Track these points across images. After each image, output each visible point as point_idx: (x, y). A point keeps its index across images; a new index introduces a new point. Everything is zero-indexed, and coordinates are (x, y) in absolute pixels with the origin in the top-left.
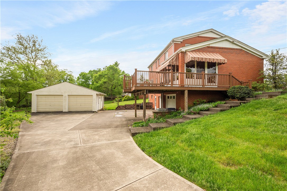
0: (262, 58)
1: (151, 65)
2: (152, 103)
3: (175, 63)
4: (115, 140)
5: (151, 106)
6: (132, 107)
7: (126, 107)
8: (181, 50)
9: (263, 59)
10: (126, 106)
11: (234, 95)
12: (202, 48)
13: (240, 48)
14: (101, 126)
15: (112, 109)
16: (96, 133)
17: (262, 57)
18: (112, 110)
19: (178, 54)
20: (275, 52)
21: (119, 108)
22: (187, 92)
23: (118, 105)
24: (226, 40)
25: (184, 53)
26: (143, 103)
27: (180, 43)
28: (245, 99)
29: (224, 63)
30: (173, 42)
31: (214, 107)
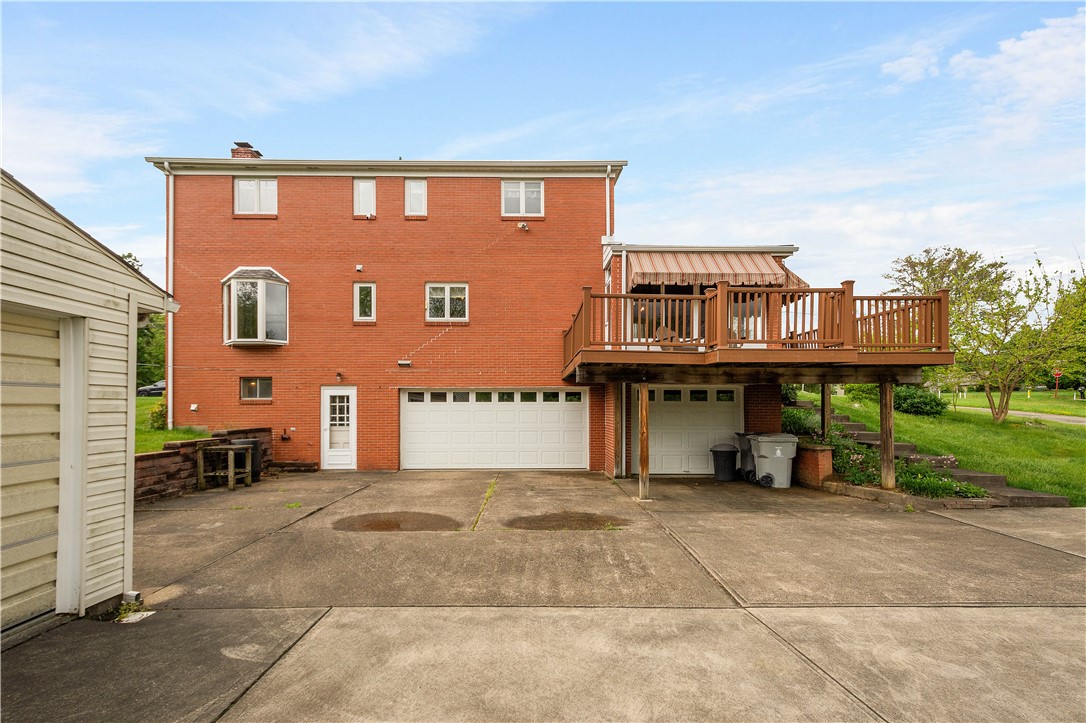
5: (265, 453)
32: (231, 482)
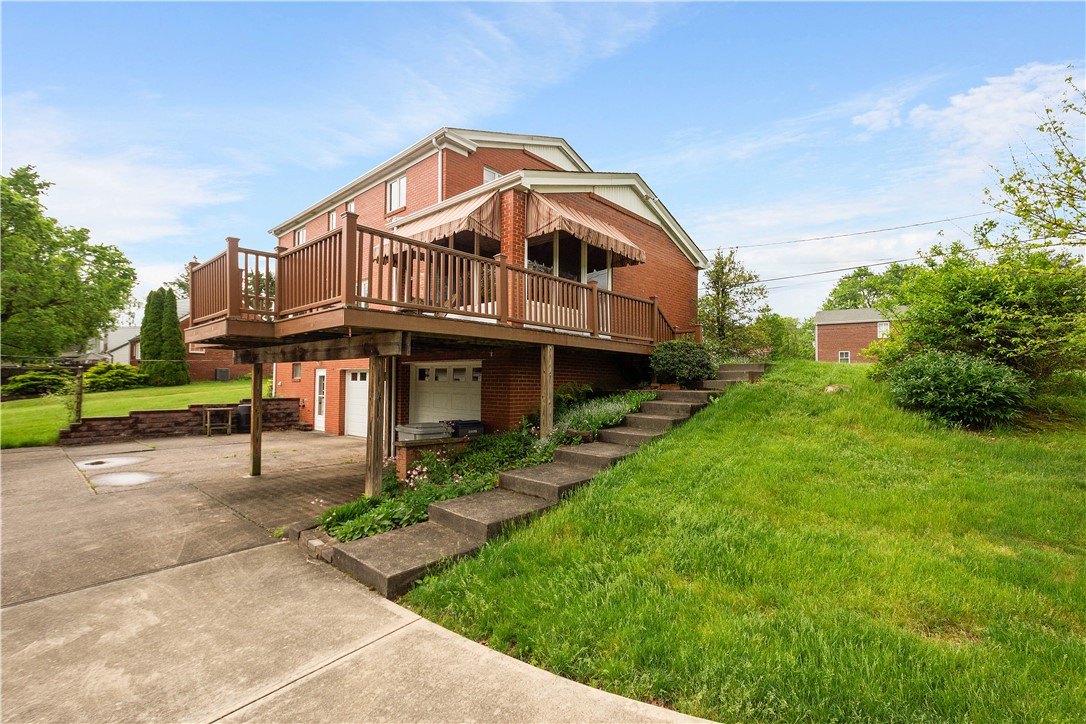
0: (696, 265)
1: (296, 222)
2: (298, 400)
3: (489, 227)
4: (308, 658)
5: (290, 415)
6: (178, 424)
7: (141, 426)
8: (520, 179)
9: (698, 269)
10: (137, 421)
11: (673, 370)
12: (574, 193)
13: (658, 223)
14: (43, 575)
15: (26, 438)
16: (55, 642)
17: (696, 261)
18: (25, 445)
19: (502, 195)
20: (726, 255)
21: (83, 433)
22: (552, 353)
23: (73, 417)
24: (631, 187)
25: (525, 196)
26: (248, 401)
27: (466, 155)
28: (702, 384)
29: (634, 263)
30: (440, 144)
31: (635, 412)
32: (229, 430)
